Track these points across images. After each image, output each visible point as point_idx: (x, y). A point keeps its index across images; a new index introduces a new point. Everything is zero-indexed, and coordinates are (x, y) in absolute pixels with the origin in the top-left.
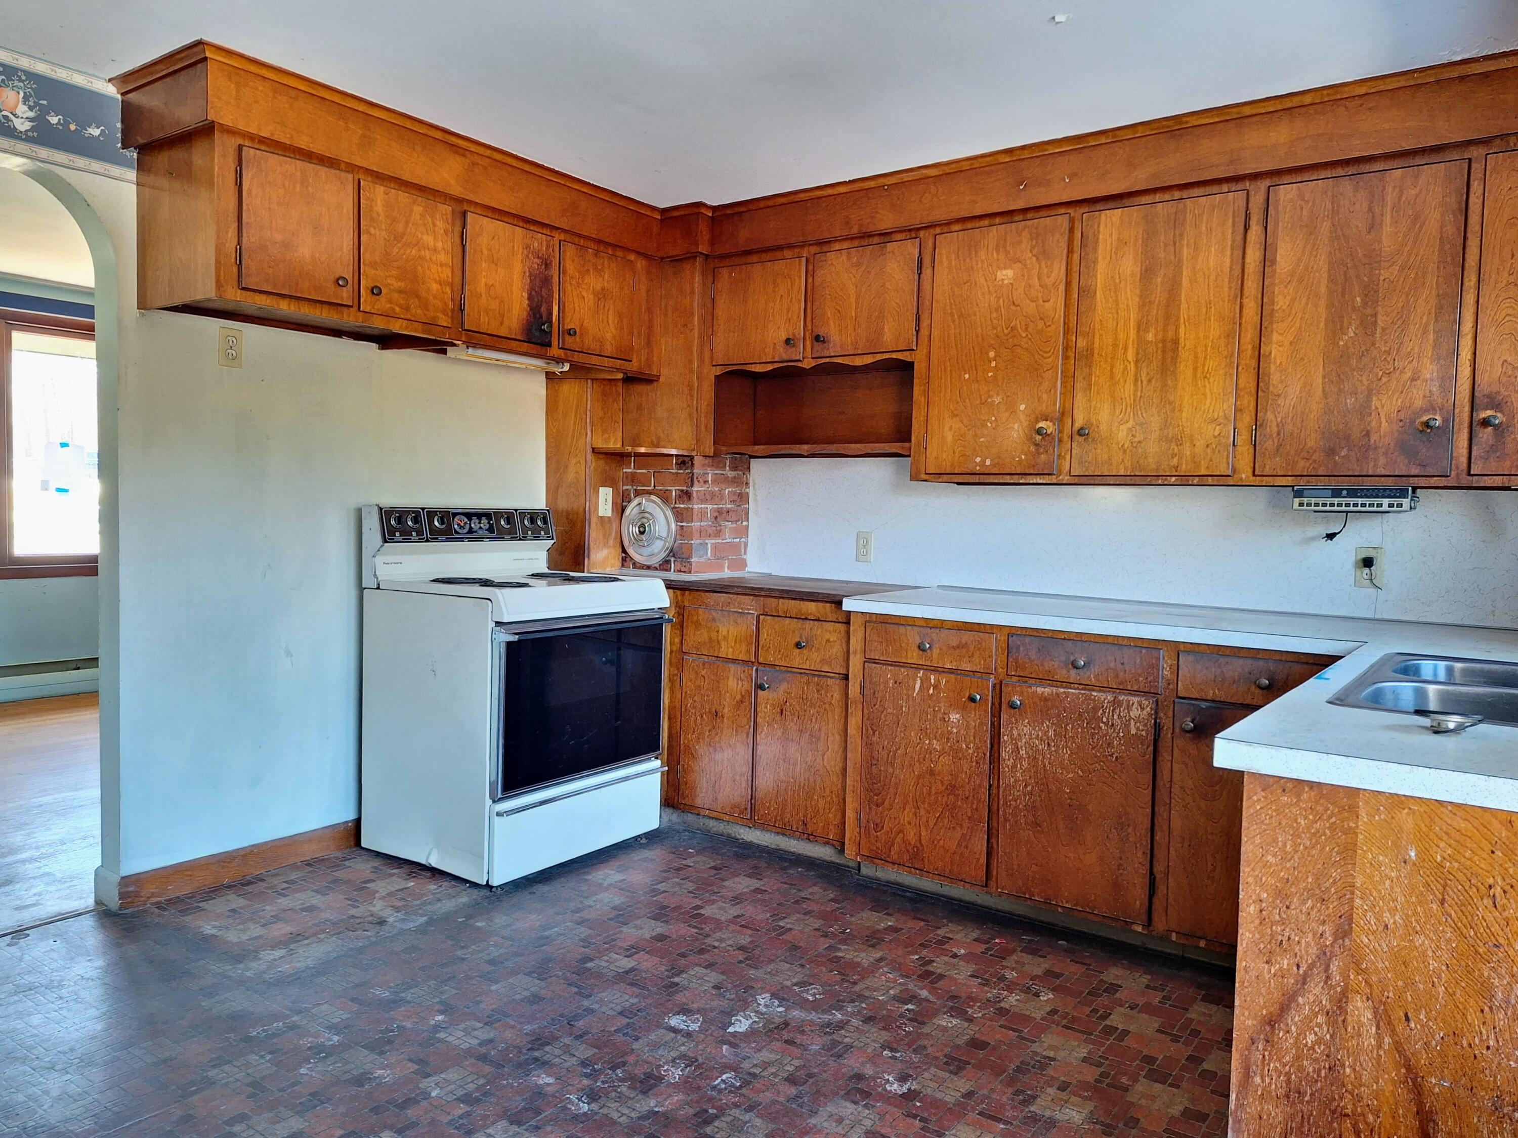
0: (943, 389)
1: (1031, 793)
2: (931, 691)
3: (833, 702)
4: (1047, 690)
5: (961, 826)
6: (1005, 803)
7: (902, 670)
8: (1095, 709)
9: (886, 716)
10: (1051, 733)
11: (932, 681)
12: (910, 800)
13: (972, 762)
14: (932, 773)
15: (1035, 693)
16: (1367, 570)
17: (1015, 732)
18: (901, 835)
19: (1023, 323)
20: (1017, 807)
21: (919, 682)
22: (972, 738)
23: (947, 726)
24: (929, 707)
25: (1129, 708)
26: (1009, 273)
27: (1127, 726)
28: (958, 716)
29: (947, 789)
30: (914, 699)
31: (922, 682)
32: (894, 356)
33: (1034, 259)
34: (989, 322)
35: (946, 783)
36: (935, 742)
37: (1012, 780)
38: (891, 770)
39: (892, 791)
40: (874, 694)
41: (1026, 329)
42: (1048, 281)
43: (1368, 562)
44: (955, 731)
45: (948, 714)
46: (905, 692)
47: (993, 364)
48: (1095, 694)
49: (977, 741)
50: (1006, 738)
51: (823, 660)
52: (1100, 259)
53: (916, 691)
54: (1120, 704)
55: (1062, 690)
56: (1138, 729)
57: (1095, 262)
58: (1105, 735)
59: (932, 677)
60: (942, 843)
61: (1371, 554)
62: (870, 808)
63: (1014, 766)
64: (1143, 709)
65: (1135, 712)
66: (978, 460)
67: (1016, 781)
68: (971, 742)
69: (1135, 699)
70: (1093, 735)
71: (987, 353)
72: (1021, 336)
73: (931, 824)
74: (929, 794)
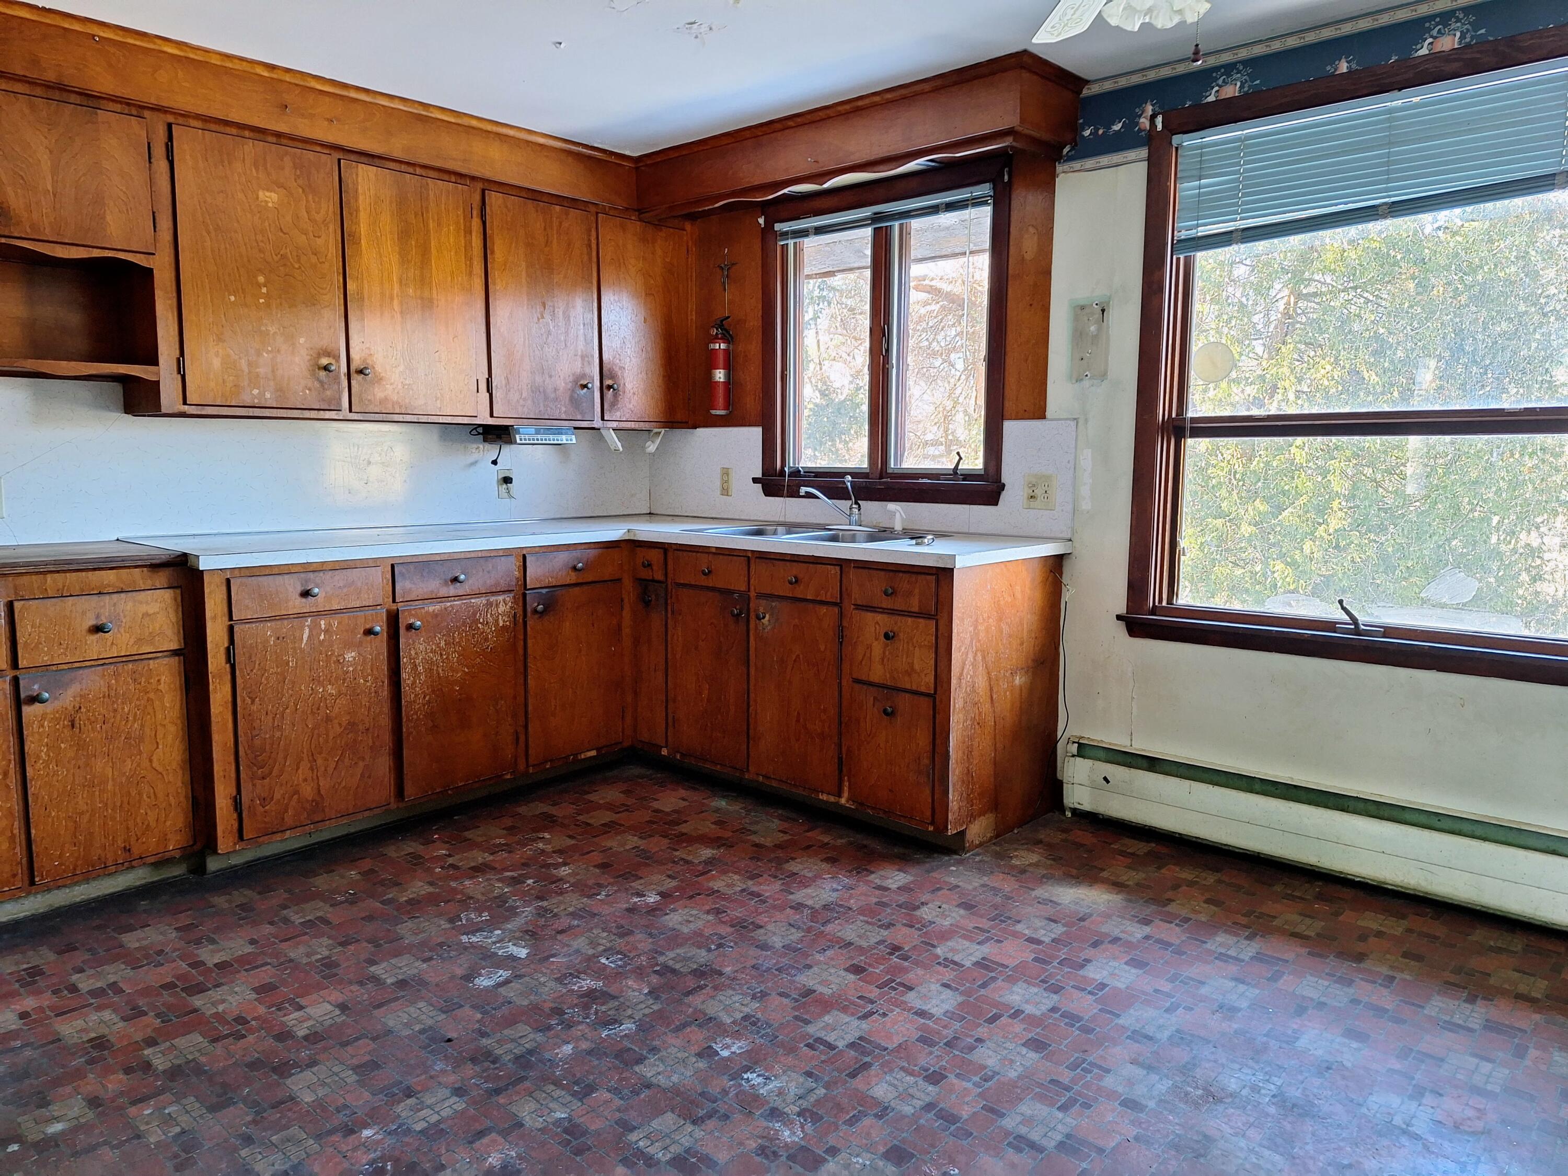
0: (202, 308)
1: (429, 702)
2: (322, 637)
3: (161, 687)
4: (438, 607)
5: (363, 759)
6: (408, 720)
7: (286, 622)
8: (474, 614)
9: (267, 679)
10: (443, 644)
11: (323, 626)
12: (305, 756)
13: (370, 693)
14: (328, 719)
15: (427, 612)
16: (505, 486)
17: (413, 652)
18: (296, 797)
19: (295, 254)
20: (418, 719)
21: (307, 631)
22: (369, 671)
23: (342, 668)
24: (321, 654)
25: (497, 605)
26: (274, 196)
27: (497, 621)
28: (353, 654)
29: (345, 729)
30: (302, 651)
31: (310, 631)
32: (122, 256)
33: (300, 190)
34: (255, 244)
35: (344, 724)
36: (329, 687)
37: (413, 696)
38: (278, 734)
39: (281, 755)
40: (250, 657)
41: (299, 261)
42: (319, 217)
43: (507, 480)
44: (351, 669)
45: (342, 655)
46: (290, 646)
47: (264, 290)
48: (473, 601)
49: (375, 672)
50: (405, 660)
51: (140, 639)
52: (361, 208)
53: (305, 641)
54: (491, 604)
55: (449, 604)
56: (504, 621)
57: (357, 210)
58: (482, 633)
59: (322, 622)
60: (344, 784)
61: (507, 474)
62: (254, 785)
63: (414, 683)
64: (506, 604)
65: (501, 609)
66: (256, 392)
67: (416, 696)
68: (368, 675)
69: (501, 598)
70: (474, 635)
71: (255, 277)
72: (294, 267)
73: (330, 770)
74: (327, 741)
